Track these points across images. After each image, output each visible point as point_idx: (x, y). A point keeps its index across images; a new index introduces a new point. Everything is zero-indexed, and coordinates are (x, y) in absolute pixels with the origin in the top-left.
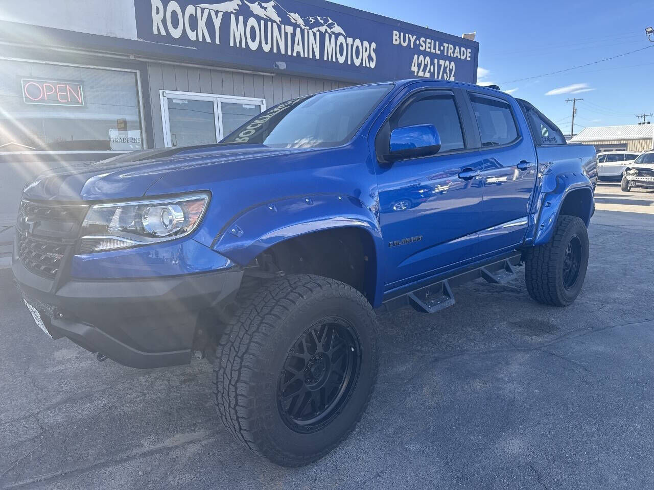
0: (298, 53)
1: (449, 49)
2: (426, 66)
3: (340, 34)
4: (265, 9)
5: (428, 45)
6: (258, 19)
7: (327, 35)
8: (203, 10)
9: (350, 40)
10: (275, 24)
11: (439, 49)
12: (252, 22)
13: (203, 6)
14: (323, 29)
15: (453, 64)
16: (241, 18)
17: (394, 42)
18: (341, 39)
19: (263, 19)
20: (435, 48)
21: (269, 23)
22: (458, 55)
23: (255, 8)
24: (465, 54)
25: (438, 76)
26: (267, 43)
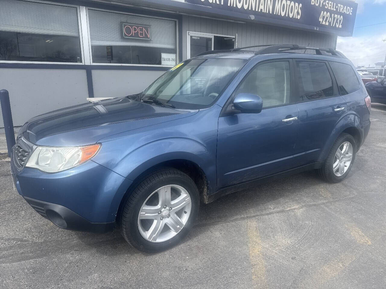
0: (261, 10)
1: (341, 7)
5: (330, 5)
9: (289, 2)
11: (336, 8)
15: (342, 17)
17: (312, 4)
18: (284, 2)
20: (333, 8)
22: (345, 11)
24: (349, 11)
25: (333, 25)
26: (246, 4)
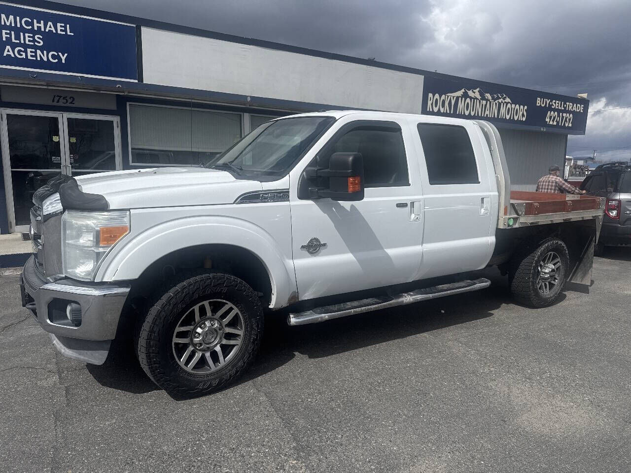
0: (487, 115)
1: (570, 106)
2: (554, 118)
3: (509, 103)
4: (474, 92)
5: (557, 105)
6: (471, 98)
7: (502, 104)
8: (448, 96)
9: (513, 106)
10: (478, 101)
11: (564, 107)
12: (468, 100)
13: (448, 94)
14: (500, 101)
15: (571, 115)
16: (463, 99)
17: (537, 105)
18: (509, 105)
19: (473, 98)
20: (561, 107)
21: (476, 100)
22: (575, 109)
23: (470, 93)
24: (579, 108)
25: (561, 124)
26: (473, 111)
